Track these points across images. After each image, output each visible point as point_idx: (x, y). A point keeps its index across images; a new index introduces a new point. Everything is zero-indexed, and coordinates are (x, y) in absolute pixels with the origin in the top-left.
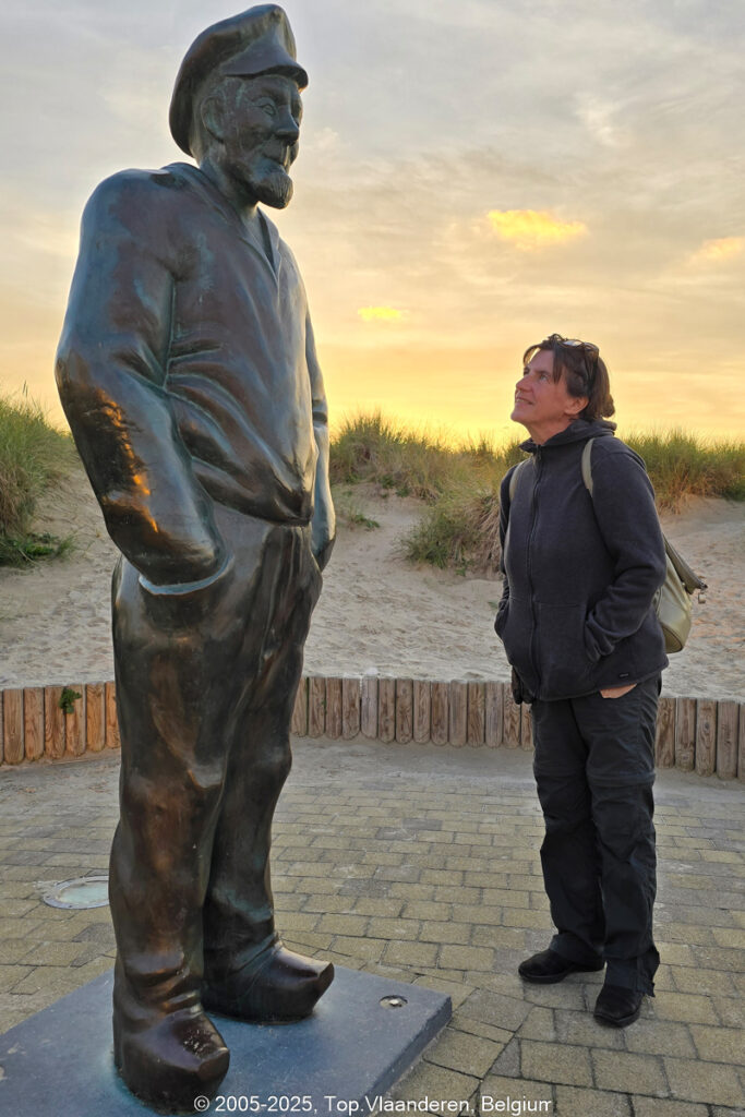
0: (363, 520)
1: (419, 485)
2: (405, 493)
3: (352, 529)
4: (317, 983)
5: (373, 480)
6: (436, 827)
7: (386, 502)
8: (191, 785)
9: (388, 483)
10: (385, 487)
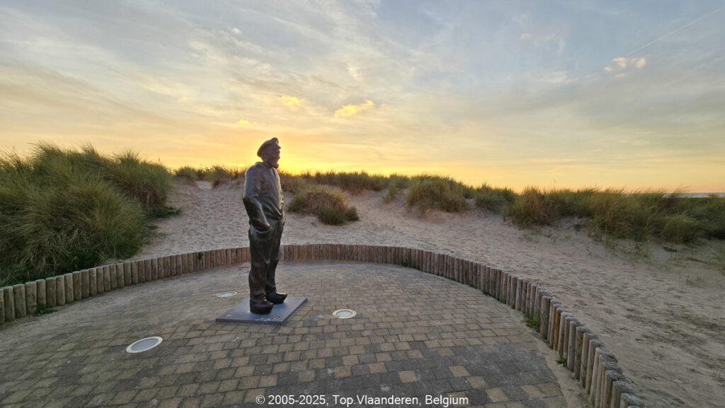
4: (284, 297)
6: (301, 276)
8: (265, 263)
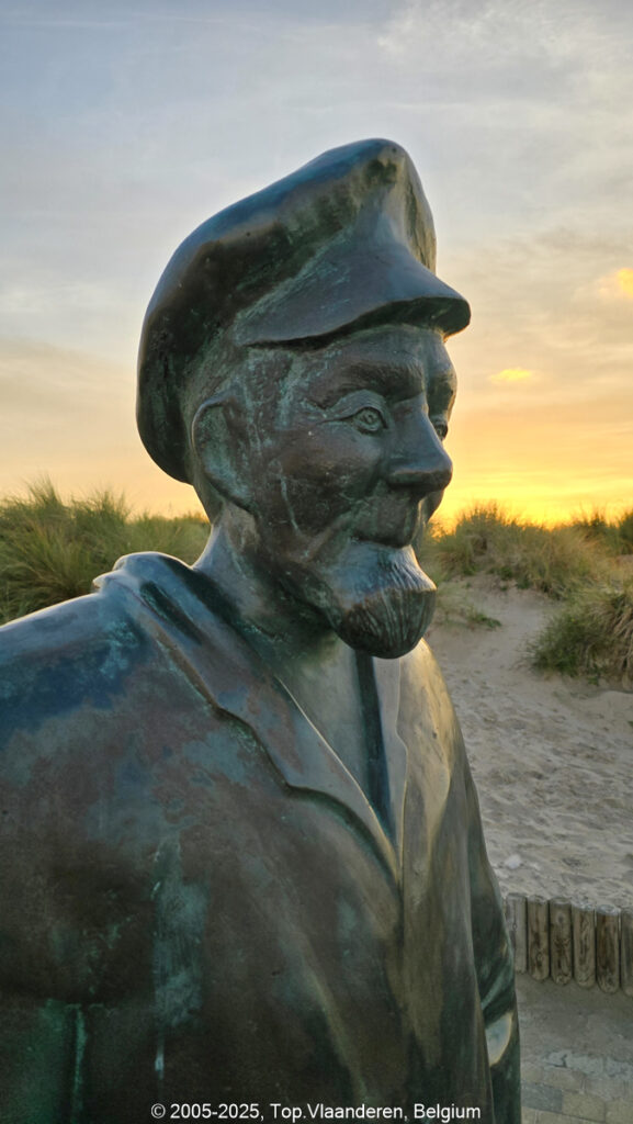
0: (484, 620)
1: (539, 578)
2: (525, 585)
3: (473, 629)
5: (492, 572)
7: (506, 594)
9: (507, 575)
10: (504, 579)
